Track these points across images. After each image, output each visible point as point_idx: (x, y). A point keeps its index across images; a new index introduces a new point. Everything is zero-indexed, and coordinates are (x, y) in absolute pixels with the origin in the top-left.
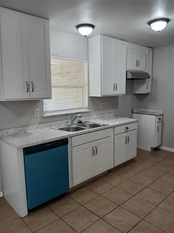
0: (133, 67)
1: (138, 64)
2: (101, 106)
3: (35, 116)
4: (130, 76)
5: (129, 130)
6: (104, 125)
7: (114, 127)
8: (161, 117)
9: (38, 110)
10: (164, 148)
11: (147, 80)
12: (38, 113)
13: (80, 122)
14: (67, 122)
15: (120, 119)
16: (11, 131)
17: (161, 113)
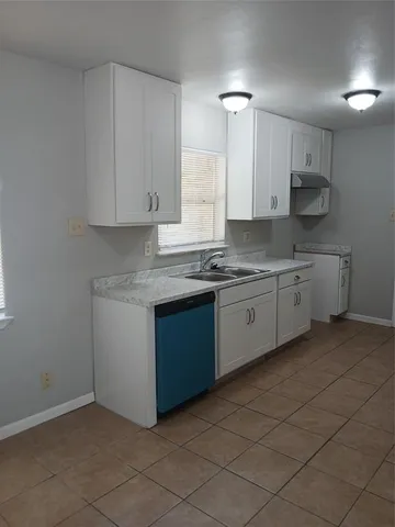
0: (301, 167)
1: (309, 162)
2: (245, 236)
3: (147, 254)
4: (298, 183)
5: (300, 280)
6: (262, 272)
7: (278, 275)
8: (347, 259)
9: (150, 242)
10: (353, 316)
11: (323, 189)
12: (150, 249)
13: (214, 267)
14: (193, 267)
15: (281, 262)
16: (111, 281)
17: (347, 251)
